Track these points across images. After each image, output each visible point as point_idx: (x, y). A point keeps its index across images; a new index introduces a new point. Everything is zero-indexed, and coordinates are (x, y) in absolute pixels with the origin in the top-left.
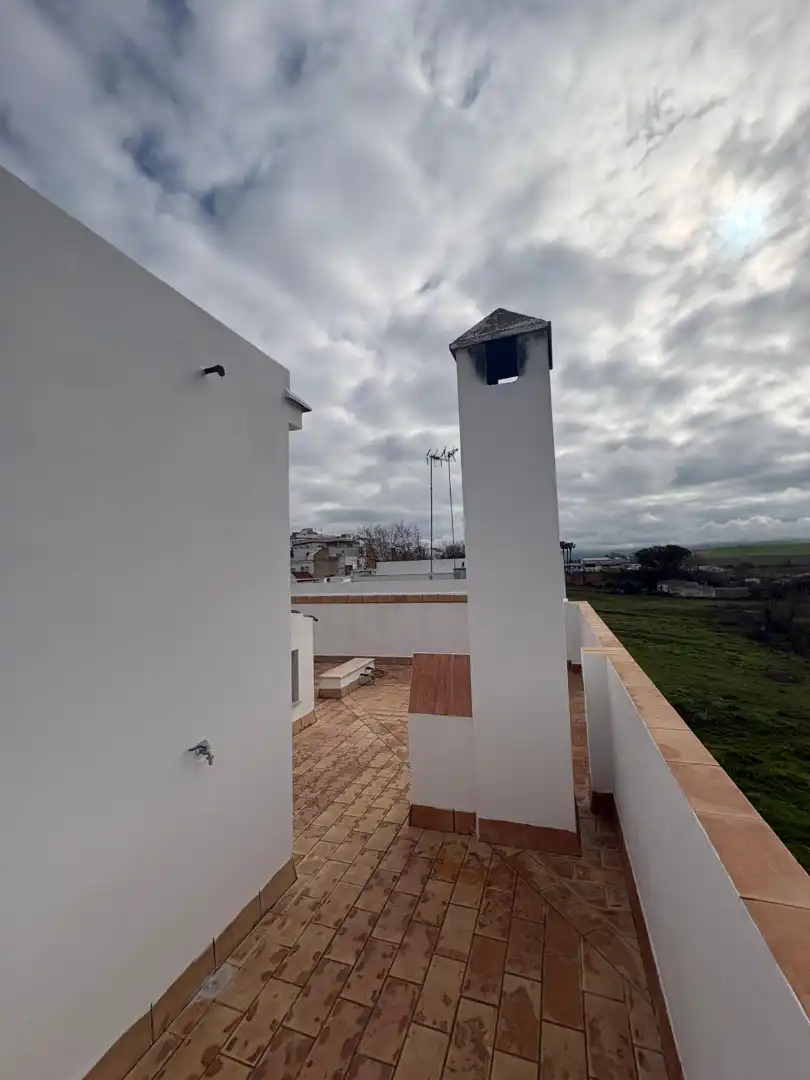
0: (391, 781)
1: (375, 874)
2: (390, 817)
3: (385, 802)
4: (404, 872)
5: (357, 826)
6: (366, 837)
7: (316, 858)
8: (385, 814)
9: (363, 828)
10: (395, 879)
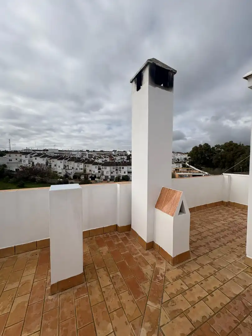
0: (183, 292)
1: (211, 251)
2: (197, 267)
3: (195, 278)
4: (201, 246)
5: (215, 272)
6: (211, 264)
7: (237, 268)
8: (198, 270)
9: (212, 270)
10: (205, 246)
